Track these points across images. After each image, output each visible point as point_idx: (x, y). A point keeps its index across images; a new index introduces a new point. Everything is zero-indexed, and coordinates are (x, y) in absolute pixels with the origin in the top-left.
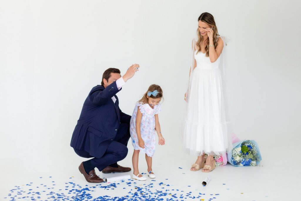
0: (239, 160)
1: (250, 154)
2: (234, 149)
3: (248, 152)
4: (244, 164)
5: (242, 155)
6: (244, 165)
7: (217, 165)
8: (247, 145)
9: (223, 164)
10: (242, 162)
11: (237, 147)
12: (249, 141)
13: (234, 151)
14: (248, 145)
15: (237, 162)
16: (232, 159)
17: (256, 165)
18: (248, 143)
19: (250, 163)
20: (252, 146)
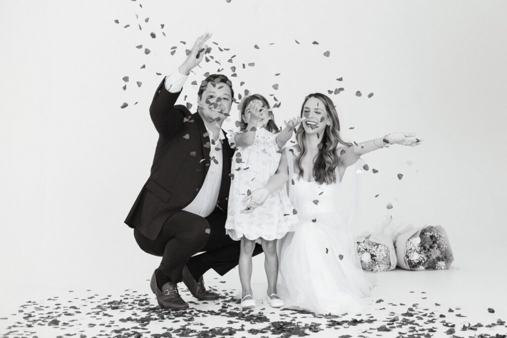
0: (417, 260)
1: (435, 248)
2: (409, 240)
3: (433, 246)
4: (427, 266)
5: (424, 251)
6: (427, 268)
7: (380, 269)
8: (428, 234)
9: (389, 268)
10: (423, 262)
11: (414, 236)
12: (432, 227)
13: (409, 243)
14: (431, 235)
15: (415, 263)
16: (406, 258)
17: (447, 268)
18: (431, 233)
19: (435, 264)
20: (436, 236)
